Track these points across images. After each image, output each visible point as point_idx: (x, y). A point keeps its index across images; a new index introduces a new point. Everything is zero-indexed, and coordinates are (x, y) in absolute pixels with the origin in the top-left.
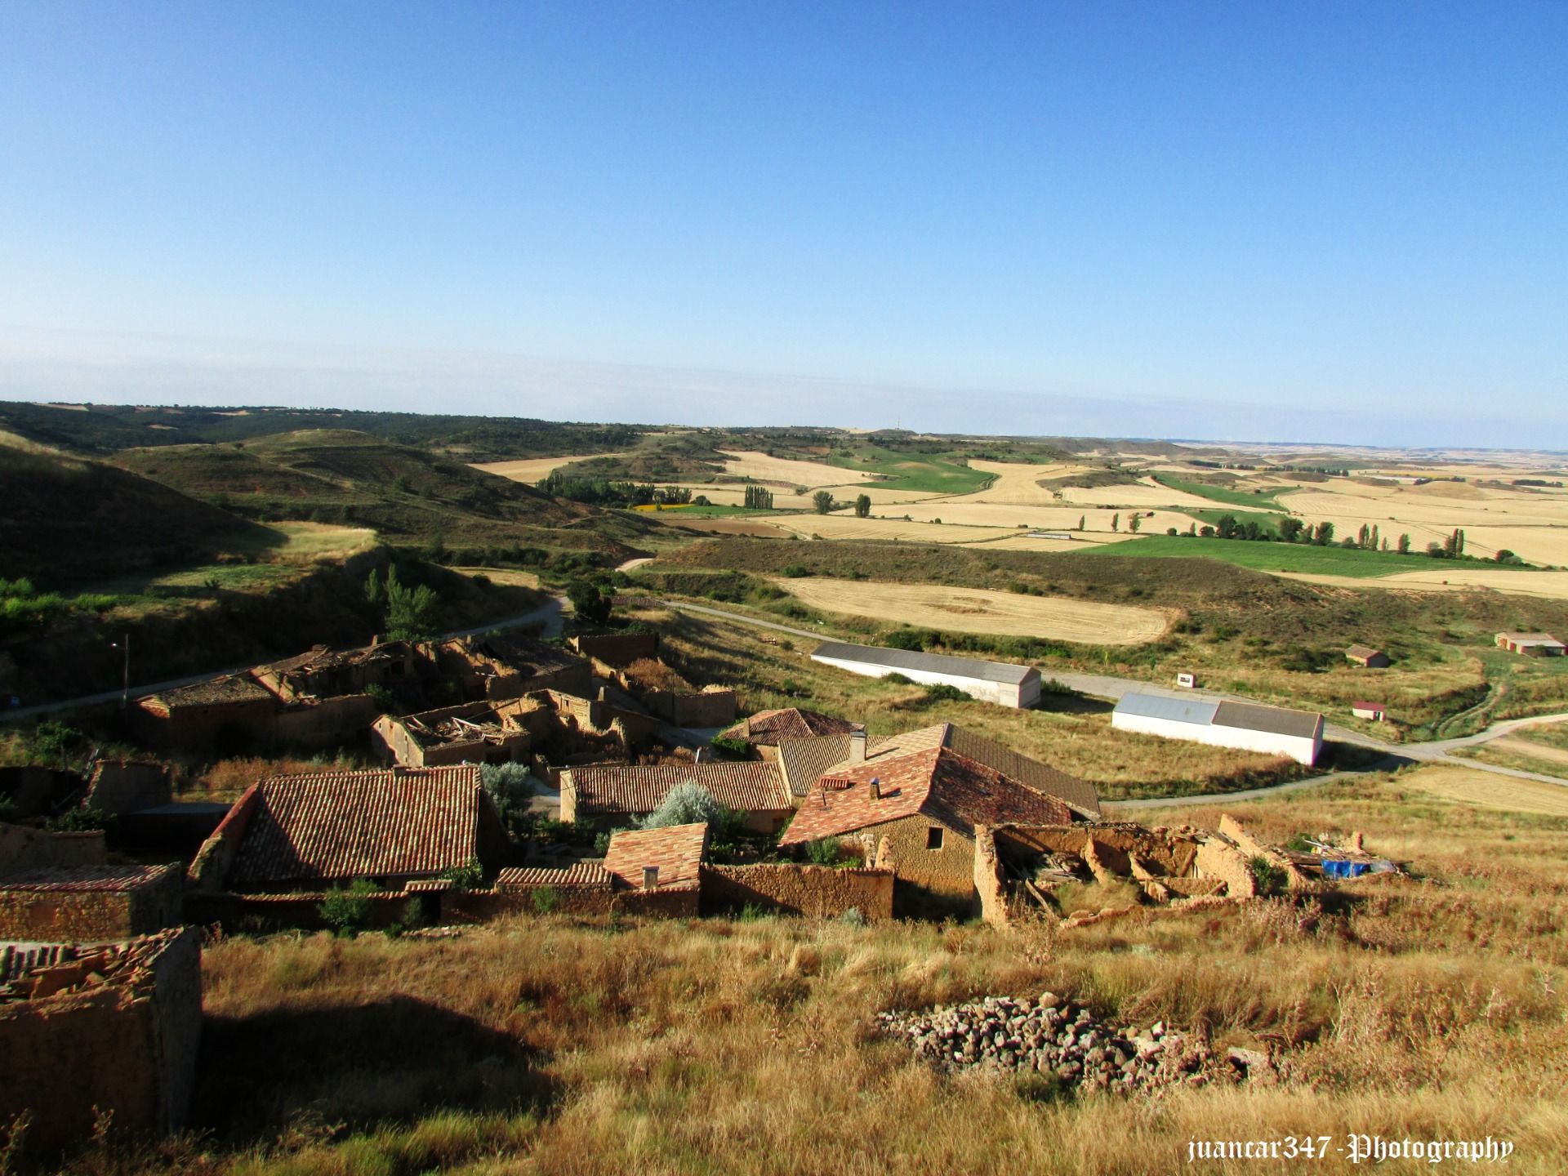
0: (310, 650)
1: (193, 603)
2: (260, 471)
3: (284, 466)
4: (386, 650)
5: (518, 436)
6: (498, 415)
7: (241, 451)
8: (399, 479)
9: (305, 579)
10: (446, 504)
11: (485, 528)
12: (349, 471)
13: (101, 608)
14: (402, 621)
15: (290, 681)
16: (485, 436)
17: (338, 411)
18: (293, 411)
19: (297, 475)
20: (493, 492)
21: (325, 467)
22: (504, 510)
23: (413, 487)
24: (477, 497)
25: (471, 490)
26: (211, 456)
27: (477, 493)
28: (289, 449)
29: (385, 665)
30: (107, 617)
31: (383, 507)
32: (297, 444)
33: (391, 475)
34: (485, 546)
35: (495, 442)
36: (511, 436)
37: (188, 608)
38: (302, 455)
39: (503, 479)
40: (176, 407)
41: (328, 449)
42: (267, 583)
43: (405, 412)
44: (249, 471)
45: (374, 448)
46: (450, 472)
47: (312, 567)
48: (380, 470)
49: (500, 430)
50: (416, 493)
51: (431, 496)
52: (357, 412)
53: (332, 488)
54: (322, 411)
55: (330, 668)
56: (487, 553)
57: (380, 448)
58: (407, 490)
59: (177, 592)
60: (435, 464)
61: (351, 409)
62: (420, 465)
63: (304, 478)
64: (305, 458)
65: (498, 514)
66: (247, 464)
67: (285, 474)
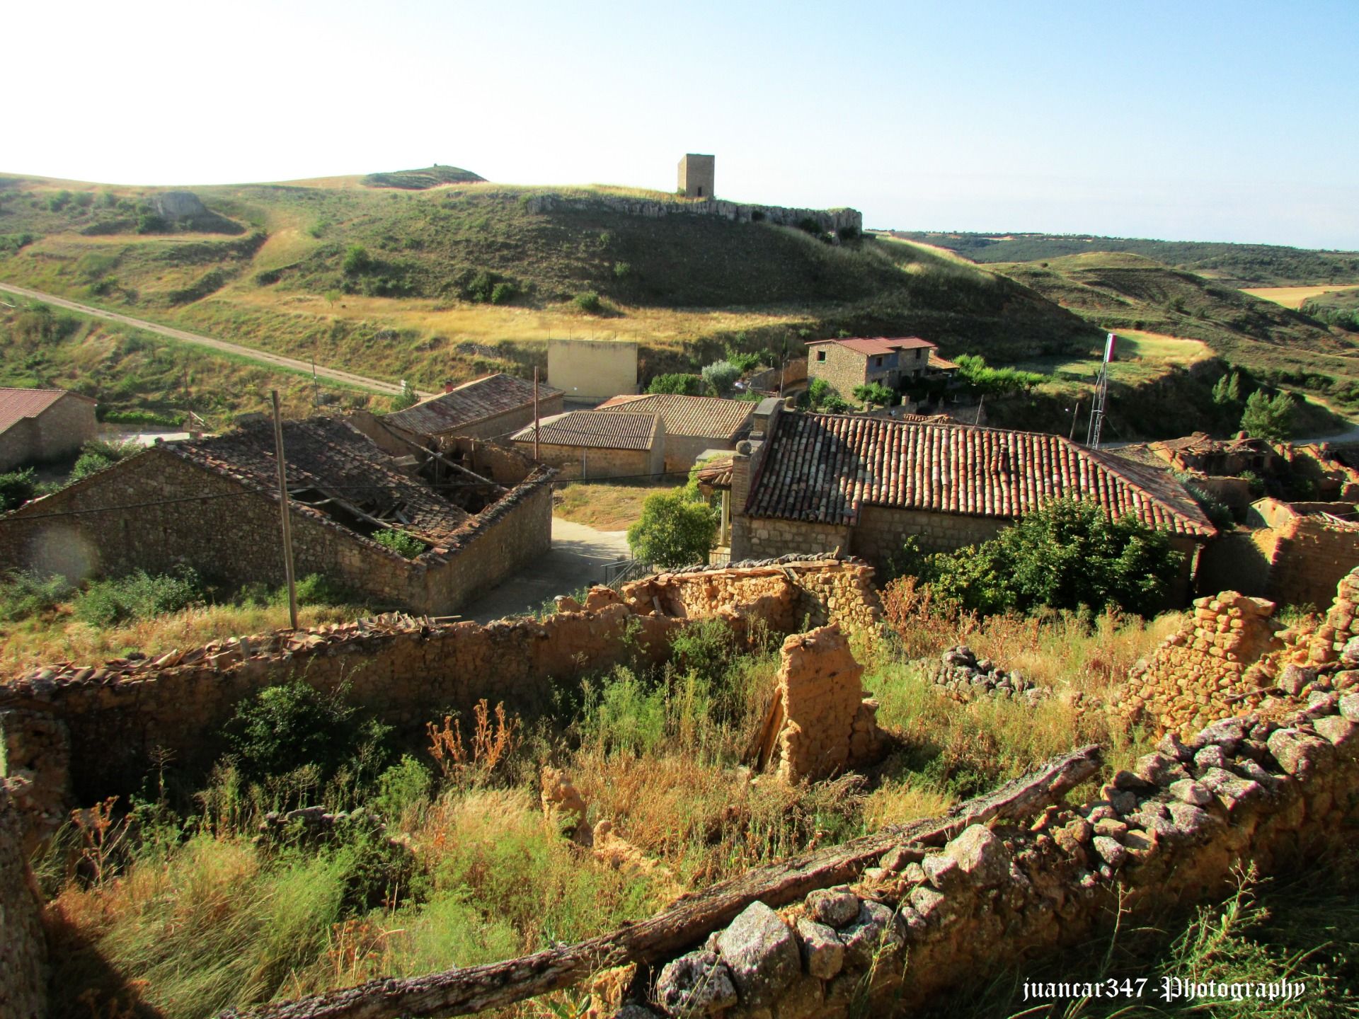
0: (1189, 435)
1: (1086, 387)
2: (1062, 288)
3: (1080, 284)
4: (1251, 444)
5: (1269, 263)
6: (1245, 242)
7: (1046, 269)
8: (1173, 300)
9: (1162, 378)
10: (1217, 325)
11: (1265, 351)
12: (1128, 290)
13: (1033, 383)
14: (1257, 422)
15: (1182, 457)
16: (1234, 262)
17: (1089, 237)
18: (1049, 237)
19: (1093, 292)
20: (1263, 316)
21: (1109, 286)
22: (1274, 335)
23: (1186, 308)
24: (1247, 321)
25: (1241, 314)
26: (1025, 273)
27: (1248, 317)
28: (1078, 269)
29: (1251, 457)
30: (1034, 390)
31: (1168, 324)
32: (1084, 265)
33: (1165, 296)
34: (1265, 368)
35: (1245, 269)
36: (1262, 263)
37: (1084, 391)
38: (1090, 275)
39: (1273, 304)
40: (955, 233)
41: (1111, 270)
42: (1134, 378)
43: (1150, 238)
44: (1054, 287)
45: (1150, 270)
46: (1220, 295)
47: (1166, 368)
48: (1155, 291)
49: (1249, 257)
50: (1188, 313)
51: (1203, 317)
52: (1105, 238)
53: (1122, 304)
54: (1074, 237)
55: (1211, 452)
56: (1267, 374)
57: (1157, 270)
58: (1180, 310)
59: (1076, 377)
60: (1206, 287)
61: (1100, 235)
62: (1193, 288)
63: (1098, 295)
64: (1092, 277)
65: (1268, 338)
66: (1051, 281)
67: (1082, 290)
